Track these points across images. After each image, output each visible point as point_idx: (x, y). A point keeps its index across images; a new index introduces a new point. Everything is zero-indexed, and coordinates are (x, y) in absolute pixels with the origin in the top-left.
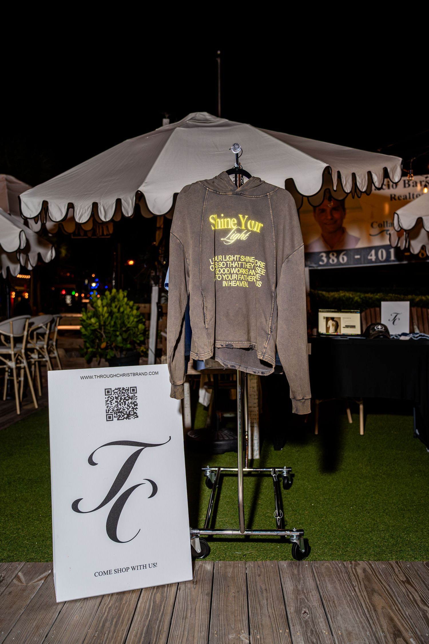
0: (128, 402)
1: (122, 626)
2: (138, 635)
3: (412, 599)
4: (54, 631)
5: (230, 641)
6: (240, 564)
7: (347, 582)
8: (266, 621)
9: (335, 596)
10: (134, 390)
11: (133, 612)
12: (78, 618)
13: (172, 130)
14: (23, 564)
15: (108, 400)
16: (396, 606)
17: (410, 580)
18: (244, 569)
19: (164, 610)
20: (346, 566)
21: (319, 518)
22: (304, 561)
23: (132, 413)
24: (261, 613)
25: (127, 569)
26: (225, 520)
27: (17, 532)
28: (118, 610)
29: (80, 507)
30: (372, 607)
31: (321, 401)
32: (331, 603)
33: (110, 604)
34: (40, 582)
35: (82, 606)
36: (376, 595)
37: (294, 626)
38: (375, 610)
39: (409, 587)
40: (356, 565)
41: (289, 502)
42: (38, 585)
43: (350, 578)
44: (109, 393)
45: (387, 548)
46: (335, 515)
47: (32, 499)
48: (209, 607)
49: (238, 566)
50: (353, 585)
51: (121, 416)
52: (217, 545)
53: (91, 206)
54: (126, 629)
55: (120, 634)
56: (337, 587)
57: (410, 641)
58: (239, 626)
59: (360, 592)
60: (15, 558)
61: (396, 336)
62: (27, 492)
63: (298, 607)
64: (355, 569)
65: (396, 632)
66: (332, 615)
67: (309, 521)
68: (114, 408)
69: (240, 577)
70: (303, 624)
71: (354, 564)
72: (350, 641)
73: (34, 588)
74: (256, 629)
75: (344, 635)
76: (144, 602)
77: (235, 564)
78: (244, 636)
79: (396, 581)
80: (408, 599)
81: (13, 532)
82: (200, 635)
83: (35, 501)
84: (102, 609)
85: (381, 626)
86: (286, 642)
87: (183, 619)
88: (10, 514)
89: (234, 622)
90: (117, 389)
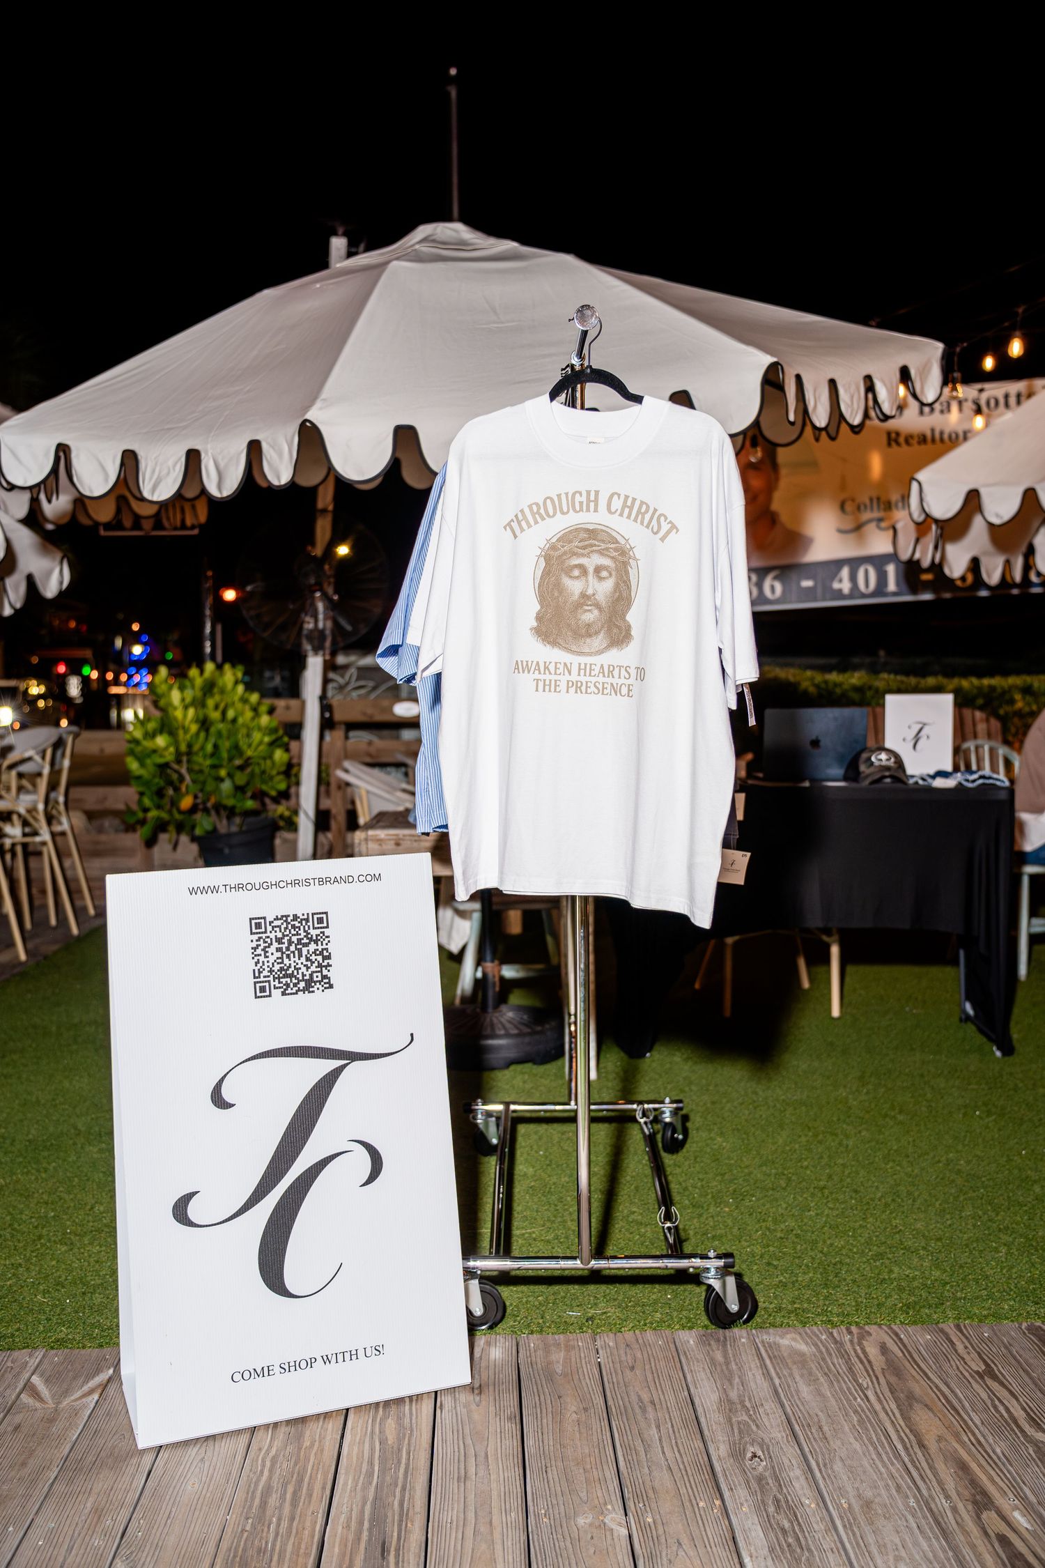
0: (308, 950)
1: (310, 1502)
2: (353, 1525)
3: (1006, 1415)
4: (142, 1522)
5: (581, 1532)
6: (581, 1341)
7: (846, 1379)
8: (663, 1479)
9: (820, 1413)
10: (322, 919)
11: (334, 1466)
12: (196, 1486)
13: (383, 266)
14: (39, 1354)
15: (258, 946)
16: (969, 1434)
17: (995, 1368)
18: (593, 1353)
19: (408, 1459)
20: (838, 1339)
21: (759, 1222)
22: (735, 1331)
24: (647, 1461)
25: (311, 1363)
26: (530, 1233)
27: (14, 1275)
28: (296, 1464)
29: (193, 1212)
30: (912, 1437)
31: (736, 938)
32: (814, 1431)
33: (274, 1449)
34: (90, 1398)
35: (200, 1457)
36: (917, 1406)
37: (732, 1489)
38: (922, 1445)
39: (995, 1386)
41: (680, 1184)
42: (85, 1406)
43: (850, 1369)
44: (260, 928)
47: (40, 1191)
48: (520, 1449)
50: (860, 1386)
51: (292, 985)
52: (520, 1296)
53: (183, 459)
54: (321, 1511)
55: (308, 1524)
56: (823, 1391)
57: (1014, 1517)
58: (600, 1494)
59: (880, 1400)
60: (17, 1340)
61: (923, 779)
62: (27, 1173)
63: (735, 1444)
64: (860, 1344)
65: (978, 1497)
66: (820, 1460)
67: (735, 1230)
68: (273, 966)
69: (586, 1373)
70: (754, 1485)
71: (858, 1334)
72: (871, 1523)
73: (76, 1414)
74: (641, 1501)
75: (857, 1508)
76: (357, 1440)
77: (569, 1340)
78: (614, 1518)
79: (961, 1372)
80: (997, 1415)
81: (6, 1275)
82: (506, 1522)
83: (50, 1194)
84: (255, 1463)
85: (941, 1483)
86: (716, 1529)
87: (458, 1481)
89: (585, 1486)
90: (280, 919)
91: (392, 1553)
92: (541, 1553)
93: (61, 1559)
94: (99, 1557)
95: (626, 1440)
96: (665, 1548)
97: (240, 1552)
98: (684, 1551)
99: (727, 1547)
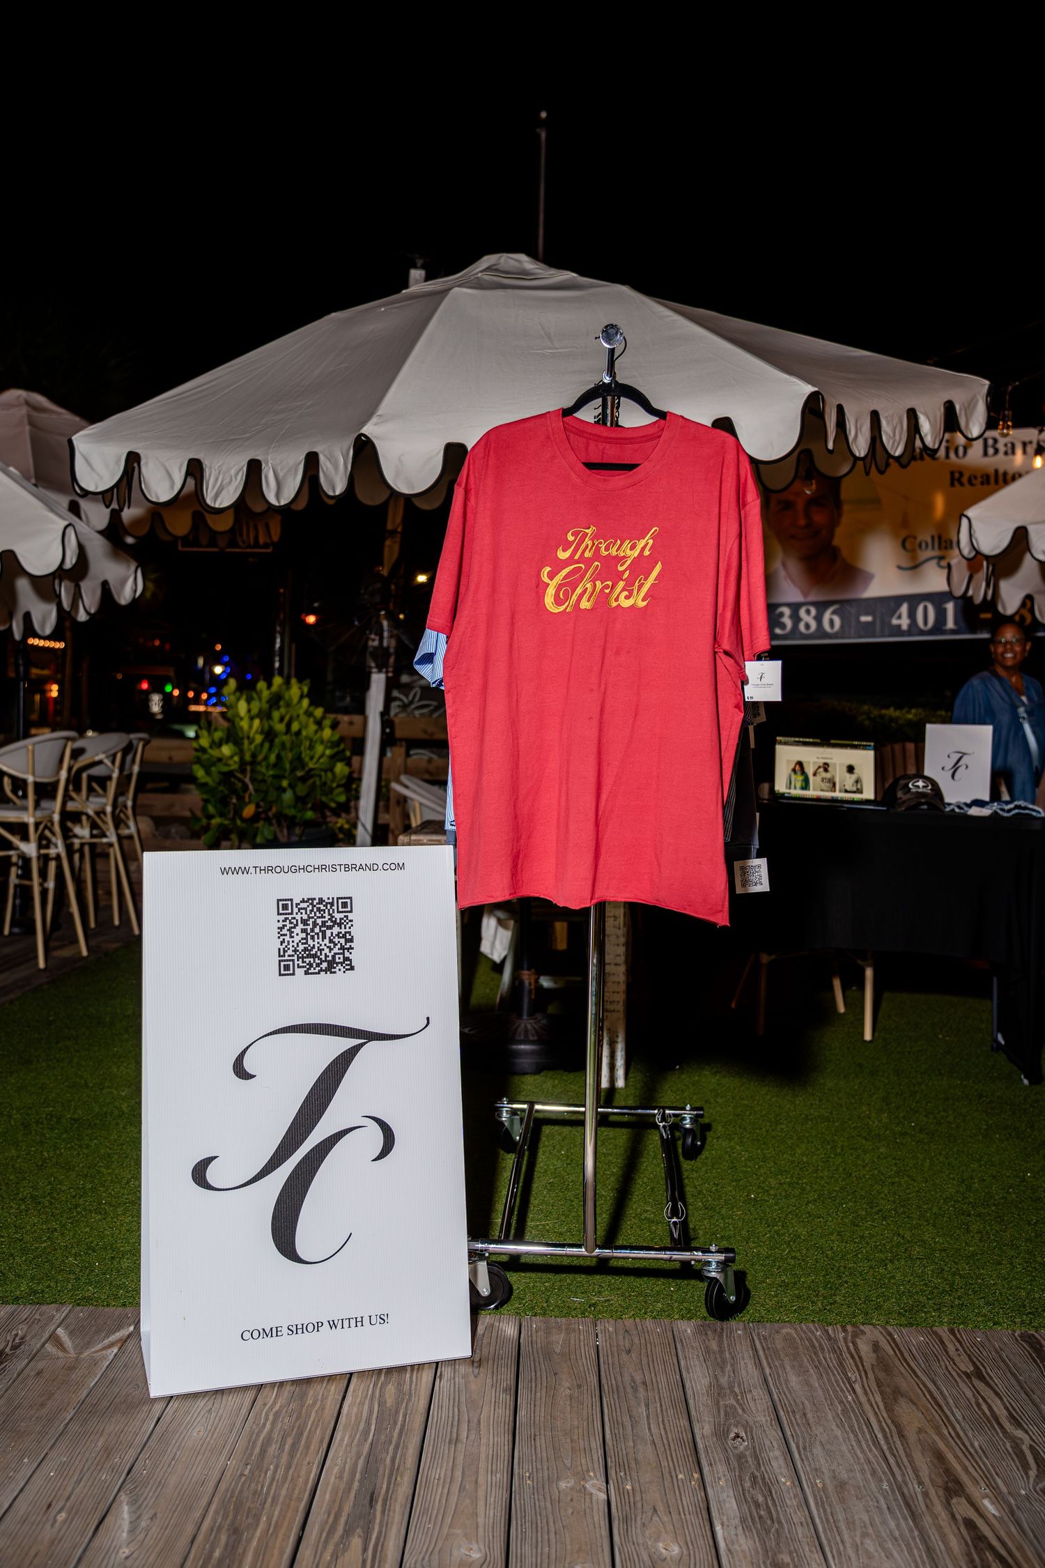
0: (332, 933)
1: (307, 1453)
2: (346, 1476)
3: (988, 1412)
4: (147, 1461)
5: (561, 1495)
6: (582, 1325)
7: (836, 1373)
8: (645, 1453)
9: (806, 1402)
10: (346, 904)
11: (333, 1424)
12: (202, 1433)
13: (444, 293)
14: (66, 1309)
15: (284, 926)
16: (950, 1428)
17: (984, 1370)
18: (592, 1337)
19: (404, 1421)
20: (833, 1336)
21: (769, 1226)
22: (733, 1323)
23: (339, 958)
24: (633, 1436)
25: (318, 1326)
26: (544, 1225)
27: (49, 1238)
28: (297, 1420)
29: (212, 1175)
30: (893, 1428)
31: (773, 957)
32: (797, 1417)
33: (278, 1406)
34: (110, 1351)
35: (210, 1407)
36: (902, 1401)
37: (711, 1465)
38: (902, 1436)
39: (981, 1386)
40: (855, 1335)
42: (104, 1358)
43: (841, 1363)
44: (287, 909)
45: (928, 1299)
46: (806, 1220)
47: (81, 1165)
48: (512, 1418)
49: (577, 1329)
50: (849, 1379)
51: (315, 965)
52: (528, 1280)
53: (245, 469)
54: (316, 1462)
55: (303, 1473)
56: (812, 1382)
57: (983, 1504)
58: (583, 1461)
59: (866, 1394)
60: (47, 1296)
61: (960, 807)
62: (70, 1149)
63: (719, 1424)
64: (854, 1343)
65: (950, 1484)
66: (801, 1443)
67: (744, 1233)
68: (298, 946)
69: (583, 1354)
70: (734, 1463)
71: (853, 1332)
72: (842, 1501)
73: (95, 1364)
74: (622, 1469)
75: (830, 1489)
76: (358, 1402)
77: (570, 1324)
78: (594, 1485)
79: (949, 1372)
80: (979, 1413)
81: (41, 1238)
82: (492, 1482)
83: (89, 1168)
84: (258, 1417)
85: (916, 1471)
86: (692, 1498)
87: (449, 1443)
88: (32, 1197)
89: (570, 1454)
90: (306, 902)
91: (380, 1502)
92: (521, 1511)
93: (69, 1489)
94: (104, 1490)
95: (614, 1415)
96: (640, 1511)
97: (236, 1494)
98: (658, 1516)
99: (700, 1515)
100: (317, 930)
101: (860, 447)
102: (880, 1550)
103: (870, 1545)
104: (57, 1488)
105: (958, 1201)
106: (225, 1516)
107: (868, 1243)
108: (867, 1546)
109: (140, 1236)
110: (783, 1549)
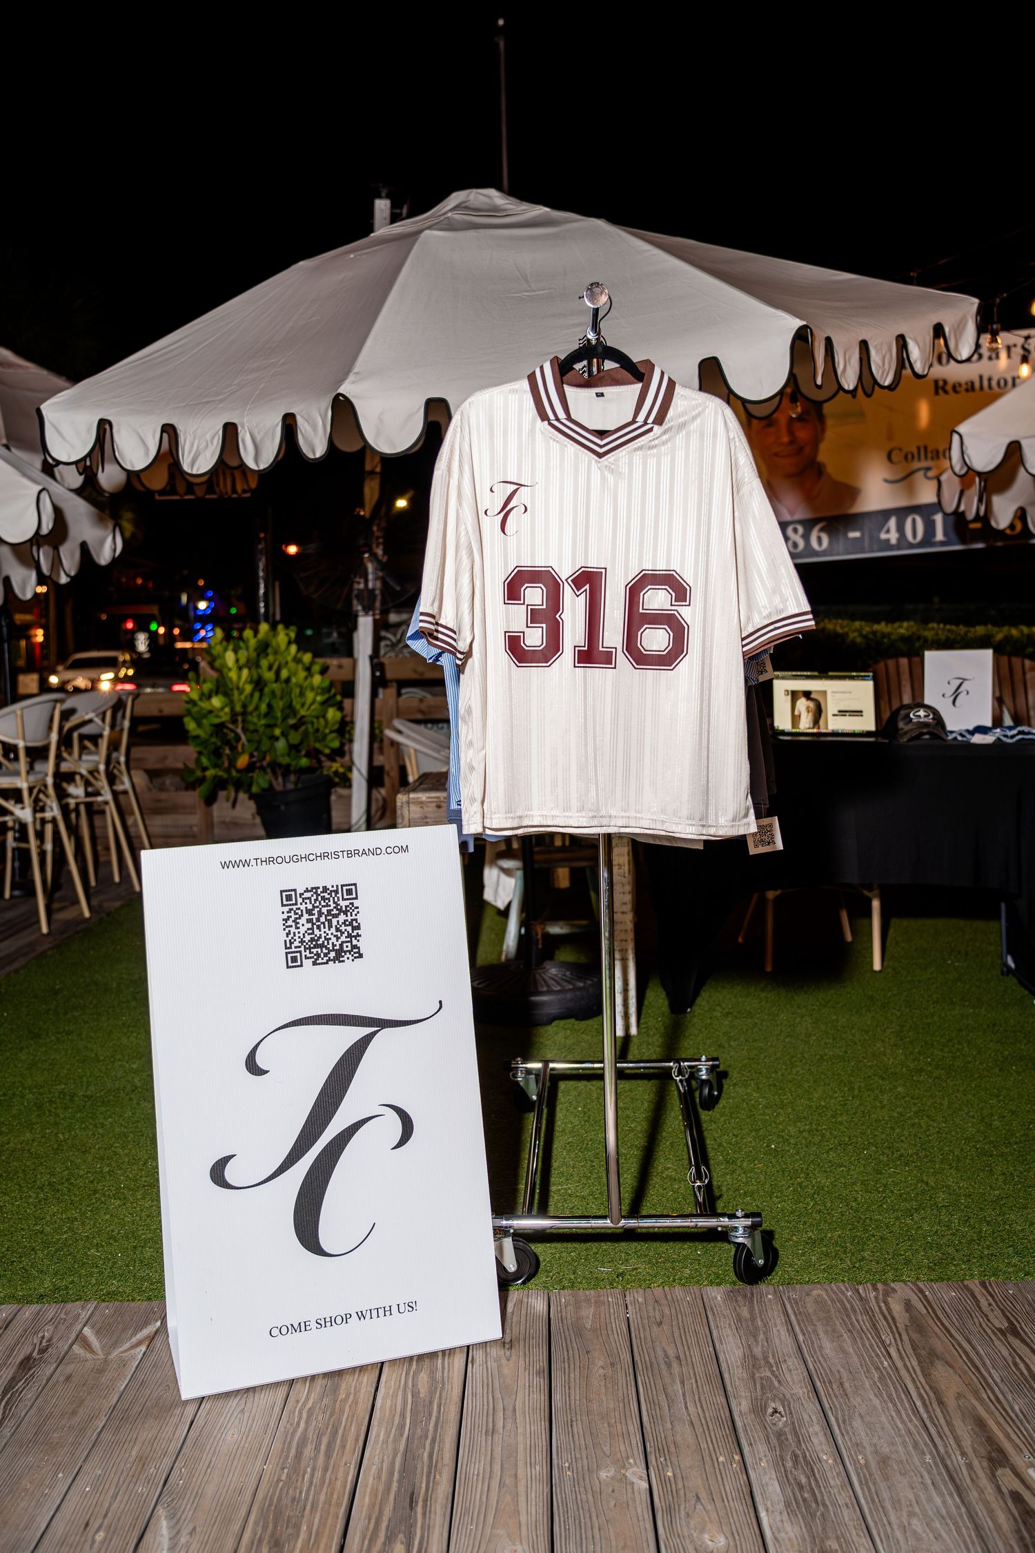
0: (338, 921)
1: (343, 1453)
2: (384, 1476)
3: (1026, 1372)
4: (183, 1470)
5: (602, 1485)
6: (611, 1297)
7: (870, 1336)
8: (685, 1434)
9: (842, 1370)
10: (351, 890)
11: (367, 1419)
12: (236, 1436)
13: (415, 235)
14: (91, 1306)
15: (289, 917)
16: (989, 1392)
17: (1018, 1325)
18: (622, 1309)
19: (439, 1412)
20: (863, 1295)
21: (791, 1178)
22: (763, 1287)
23: (347, 947)
24: (670, 1416)
25: (346, 1318)
26: (565, 1189)
27: (69, 1228)
28: (331, 1415)
29: (230, 1174)
30: (931, 1394)
31: (779, 892)
32: (834, 1387)
33: (311, 1402)
34: (138, 1350)
35: (241, 1408)
36: (939, 1365)
37: (751, 1444)
38: (941, 1403)
39: (1016, 1343)
40: (886, 1294)
41: (715, 1140)
42: (133, 1357)
43: (874, 1325)
44: (291, 900)
45: (957, 1250)
46: (829, 1170)
47: (97, 1147)
48: (547, 1403)
49: (606, 1302)
50: (883, 1342)
51: (322, 956)
52: (554, 1252)
53: (221, 433)
54: (353, 1462)
55: (340, 1475)
56: (846, 1347)
57: (1028, 1474)
58: (622, 1448)
59: (901, 1357)
60: (71, 1292)
61: (962, 735)
62: (85, 1129)
63: (756, 1399)
64: (886, 1303)
65: (993, 1454)
66: (840, 1416)
67: (767, 1187)
68: (304, 937)
69: (614, 1329)
70: (774, 1441)
71: (884, 1290)
72: (886, 1478)
73: (124, 1366)
74: (662, 1455)
75: (873, 1465)
76: (391, 1394)
77: (599, 1296)
78: (635, 1473)
79: (984, 1330)
80: (1017, 1373)
81: (61, 1229)
82: (530, 1473)
83: (106, 1149)
84: (292, 1415)
85: (958, 1441)
86: (735, 1484)
87: (486, 1435)
88: (50, 1184)
89: (608, 1440)
90: (310, 891)
91: (420, 1504)
92: (563, 1506)
93: (106, 1505)
94: (141, 1503)
95: (650, 1395)
96: (683, 1499)
97: (275, 1501)
98: (702, 1504)
99: (744, 1501)
100: (323, 919)
101: (849, 381)
102: (928, 1531)
103: (917, 1525)
104: (94, 1505)
105: (979, 1141)
106: (265, 1528)
107: (892, 1192)
108: (914, 1527)
109: (160, 1221)
110: (830, 1534)
